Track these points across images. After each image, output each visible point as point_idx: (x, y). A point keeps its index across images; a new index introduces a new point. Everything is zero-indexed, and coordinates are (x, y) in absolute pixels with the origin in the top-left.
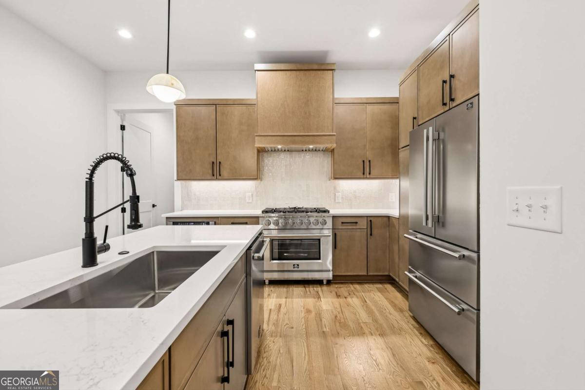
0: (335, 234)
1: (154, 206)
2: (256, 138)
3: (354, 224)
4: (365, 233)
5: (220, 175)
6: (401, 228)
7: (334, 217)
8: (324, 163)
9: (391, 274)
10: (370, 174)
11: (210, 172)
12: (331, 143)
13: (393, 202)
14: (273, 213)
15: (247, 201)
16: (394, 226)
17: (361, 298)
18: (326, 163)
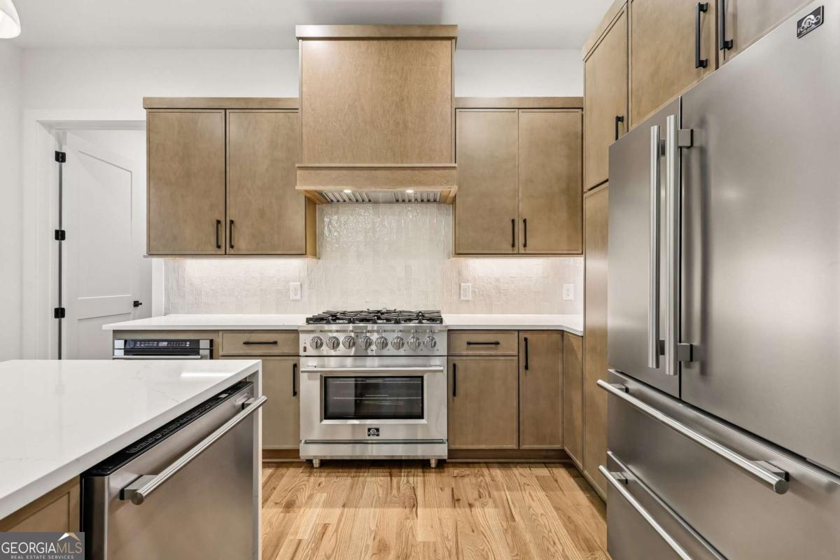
0: (454, 366)
1: (136, 304)
2: (299, 172)
3: (493, 346)
4: (515, 364)
5: (232, 247)
6: (588, 358)
7: (450, 332)
8: (439, 225)
9: (566, 448)
10: (525, 245)
11: (213, 240)
12: (447, 183)
13: (571, 300)
14: (328, 323)
15: (291, 298)
16: (572, 351)
17: (504, 507)
18: (443, 226)
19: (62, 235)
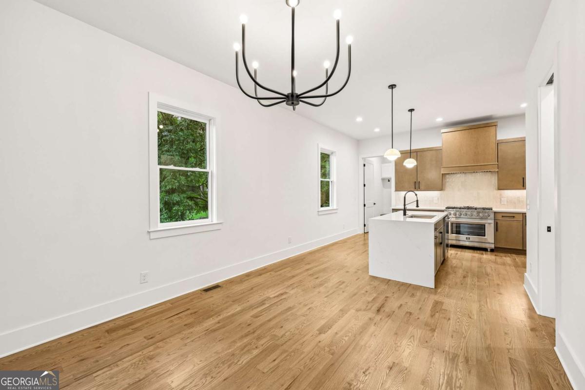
0: (496, 222)
1: (374, 204)
2: (442, 168)
3: (512, 217)
4: (521, 223)
5: (419, 188)
7: (495, 213)
8: (492, 179)
11: (414, 187)
12: (494, 169)
14: (453, 209)
15: (435, 202)
18: (494, 180)
19: (364, 185)
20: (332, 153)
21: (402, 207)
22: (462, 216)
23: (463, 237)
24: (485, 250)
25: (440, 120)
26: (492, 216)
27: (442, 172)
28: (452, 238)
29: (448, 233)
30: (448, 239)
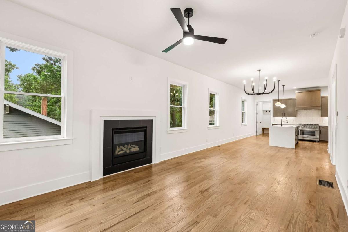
0: (321, 130)
5: (285, 116)
7: (320, 126)
11: (282, 115)
12: (319, 108)
14: (300, 124)
15: (292, 122)
18: (320, 113)
19: (257, 114)
20: (245, 100)
21: (281, 124)
22: (305, 127)
23: (305, 136)
24: (315, 141)
25: (295, 88)
26: (318, 128)
27: (296, 109)
28: (300, 137)
29: (299, 134)
30: (299, 137)
